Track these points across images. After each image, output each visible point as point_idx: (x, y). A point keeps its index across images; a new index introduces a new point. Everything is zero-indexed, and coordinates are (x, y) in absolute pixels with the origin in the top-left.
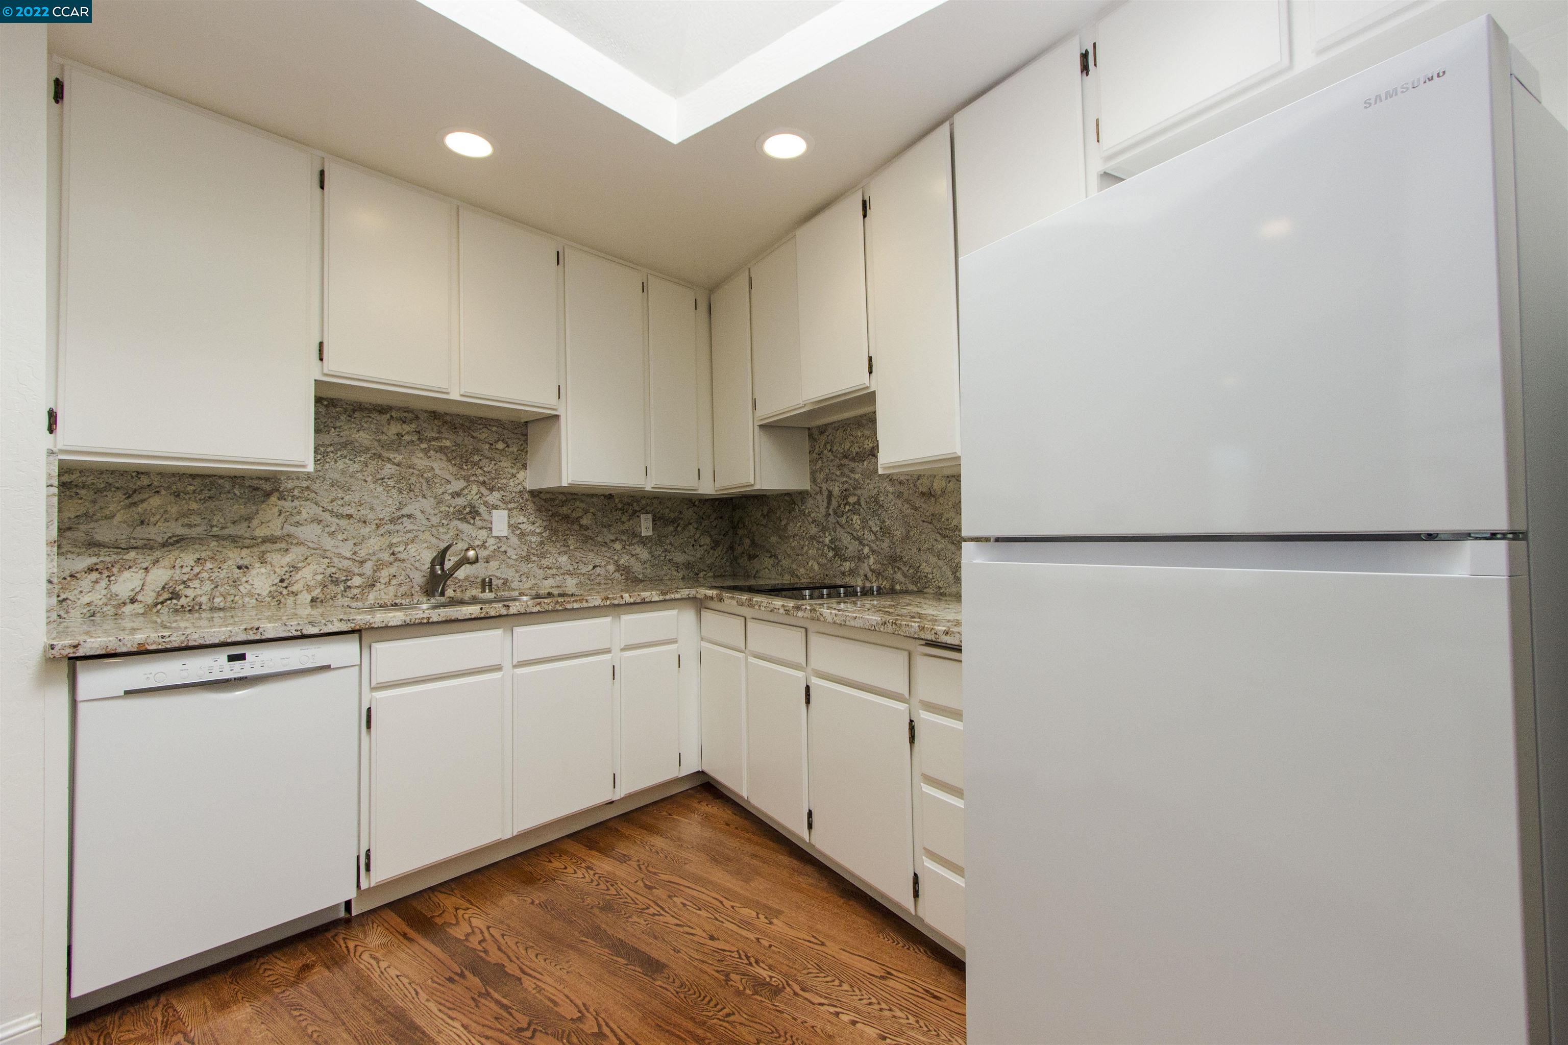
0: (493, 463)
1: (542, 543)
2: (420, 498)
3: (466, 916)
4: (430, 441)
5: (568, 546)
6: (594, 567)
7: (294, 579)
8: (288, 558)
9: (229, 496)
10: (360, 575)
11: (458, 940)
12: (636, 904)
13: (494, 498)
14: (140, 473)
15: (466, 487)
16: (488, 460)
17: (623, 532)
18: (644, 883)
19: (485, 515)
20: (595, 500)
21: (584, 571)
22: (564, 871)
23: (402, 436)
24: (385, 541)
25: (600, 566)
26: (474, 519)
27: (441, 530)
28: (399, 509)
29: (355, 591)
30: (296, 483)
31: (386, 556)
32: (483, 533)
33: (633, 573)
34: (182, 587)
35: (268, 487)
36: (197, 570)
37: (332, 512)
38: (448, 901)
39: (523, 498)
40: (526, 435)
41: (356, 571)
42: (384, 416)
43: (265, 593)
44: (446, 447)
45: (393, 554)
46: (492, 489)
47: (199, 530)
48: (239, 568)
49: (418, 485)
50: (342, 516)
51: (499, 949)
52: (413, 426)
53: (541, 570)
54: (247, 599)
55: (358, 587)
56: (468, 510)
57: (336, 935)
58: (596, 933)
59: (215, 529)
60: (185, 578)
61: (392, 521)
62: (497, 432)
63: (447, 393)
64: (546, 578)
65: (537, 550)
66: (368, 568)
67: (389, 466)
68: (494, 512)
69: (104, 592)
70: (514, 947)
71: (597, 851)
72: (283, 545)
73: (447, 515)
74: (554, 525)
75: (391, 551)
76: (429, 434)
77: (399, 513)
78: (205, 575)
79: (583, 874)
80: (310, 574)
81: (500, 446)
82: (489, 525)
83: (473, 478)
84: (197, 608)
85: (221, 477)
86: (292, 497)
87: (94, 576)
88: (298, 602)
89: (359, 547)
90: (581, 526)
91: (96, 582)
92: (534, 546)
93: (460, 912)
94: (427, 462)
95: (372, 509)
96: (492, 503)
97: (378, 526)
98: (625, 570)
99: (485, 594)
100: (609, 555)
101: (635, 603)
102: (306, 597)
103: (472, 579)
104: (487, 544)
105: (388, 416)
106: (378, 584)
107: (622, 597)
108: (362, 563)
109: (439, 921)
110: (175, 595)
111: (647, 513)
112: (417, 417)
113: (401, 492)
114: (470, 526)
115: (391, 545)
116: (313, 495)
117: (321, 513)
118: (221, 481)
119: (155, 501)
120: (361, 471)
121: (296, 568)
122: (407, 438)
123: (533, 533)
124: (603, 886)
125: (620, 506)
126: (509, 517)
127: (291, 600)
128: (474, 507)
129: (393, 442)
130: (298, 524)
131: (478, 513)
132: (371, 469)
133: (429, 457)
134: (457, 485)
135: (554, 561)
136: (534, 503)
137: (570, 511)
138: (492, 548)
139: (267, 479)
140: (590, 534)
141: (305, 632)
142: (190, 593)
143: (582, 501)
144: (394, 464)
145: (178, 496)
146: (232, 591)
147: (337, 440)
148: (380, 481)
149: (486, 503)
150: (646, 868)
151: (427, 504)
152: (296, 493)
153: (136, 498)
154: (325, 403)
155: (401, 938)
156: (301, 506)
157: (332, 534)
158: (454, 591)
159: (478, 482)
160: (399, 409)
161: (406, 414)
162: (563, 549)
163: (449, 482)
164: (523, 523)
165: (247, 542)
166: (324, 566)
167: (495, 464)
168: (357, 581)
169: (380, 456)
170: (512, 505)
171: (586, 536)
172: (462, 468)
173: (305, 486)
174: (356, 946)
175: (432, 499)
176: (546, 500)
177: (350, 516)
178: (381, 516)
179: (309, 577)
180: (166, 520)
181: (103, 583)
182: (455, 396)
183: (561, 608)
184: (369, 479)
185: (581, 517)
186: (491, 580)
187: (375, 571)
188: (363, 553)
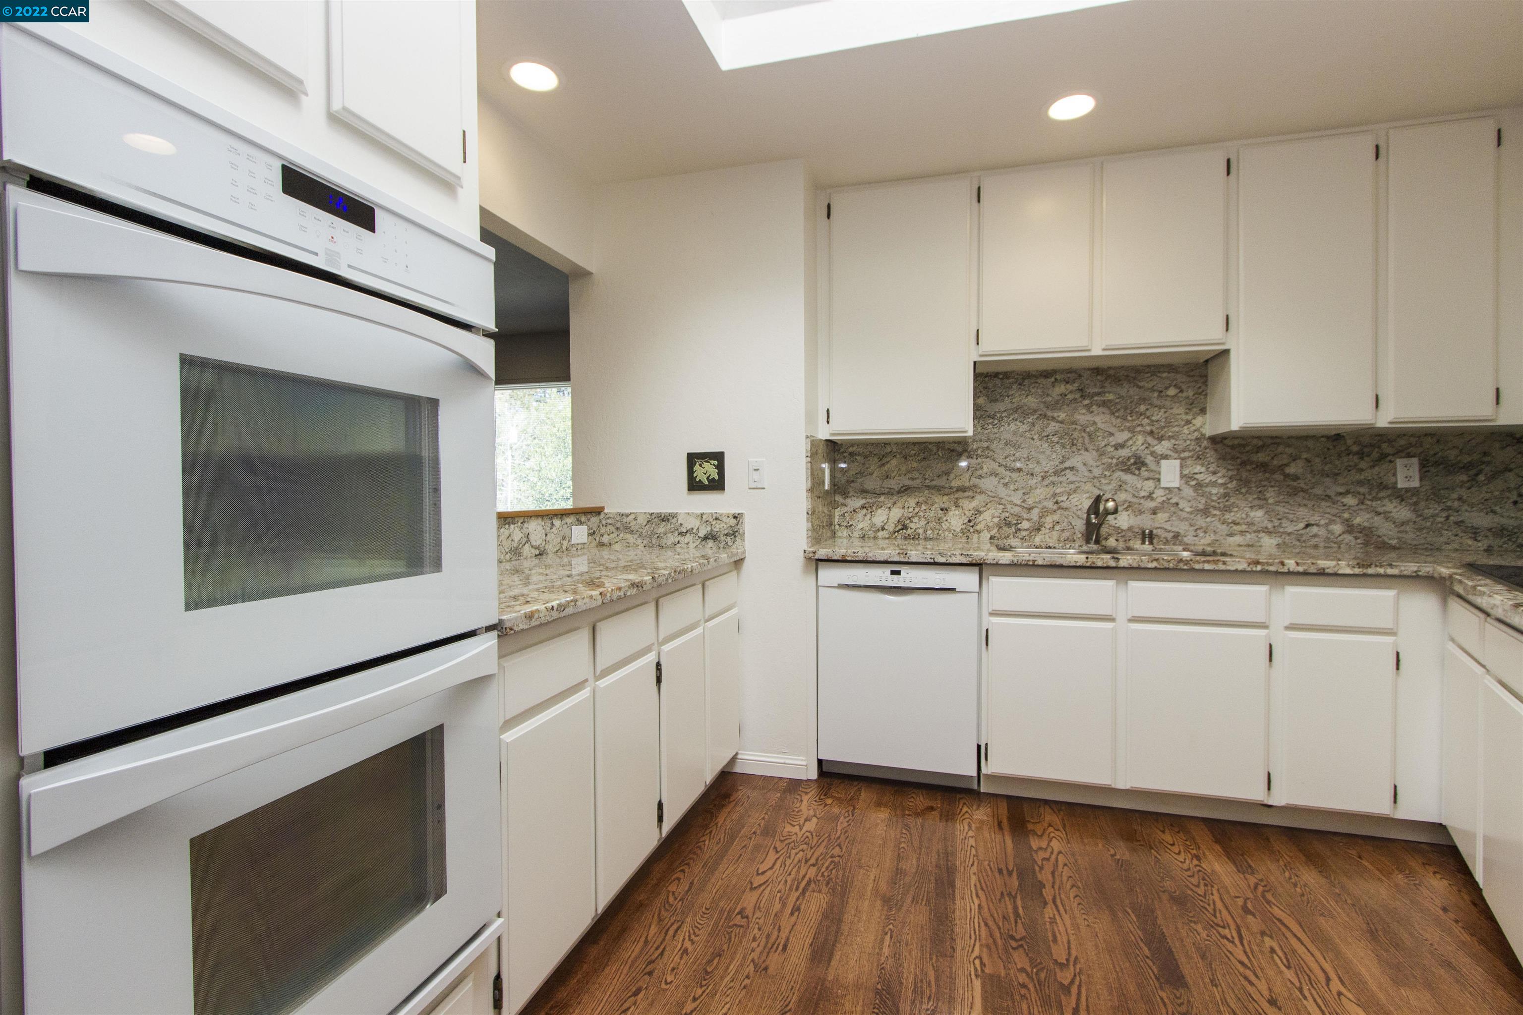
0: (1163, 410)
1: (1226, 495)
2: (1082, 452)
3: (1052, 835)
4: (1093, 397)
5: (1266, 499)
6: (1307, 526)
7: (978, 520)
8: (974, 504)
9: (936, 457)
10: (1028, 520)
11: (1031, 847)
12: (1215, 916)
13: (1163, 447)
14: (886, 443)
15: (1131, 438)
16: (1156, 409)
17: (1361, 483)
18: (1245, 903)
19: (1152, 466)
20: (1310, 443)
21: (1290, 530)
22: (1169, 847)
23: (1066, 396)
24: (1050, 490)
25: (1318, 525)
26: (1139, 469)
27: (1103, 481)
28: (1061, 463)
29: (1024, 533)
30: (980, 444)
31: (1050, 504)
32: (1150, 484)
33: (1379, 537)
34: (908, 521)
35: (960, 449)
36: (917, 510)
37: (1006, 466)
38: (1049, 816)
39: (1200, 446)
40: (1206, 376)
41: (1025, 516)
42: (1049, 380)
43: (958, 530)
44: (1108, 400)
45: (1057, 503)
46: (1160, 439)
47: (918, 481)
48: (942, 510)
49: (1080, 440)
50: (1014, 470)
51: (1053, 873)
52: (1076, 385)
53: (1224, 526)
54: (947, 533)
55: (1026, 530)
56: (1132, 461)
57: (961, 798)
58: (1146, 915)
59: (927, 481)
60: (910, 515)
61: (1057, 473)
62: (1167, 378)
63: (1089, 350)
64: (1231, 535)
65: (1219, 503)
66: (1035, 514)
67: (1053, 424)
68: (1163, 462)
69: (869, 522)
70: (1065, 878)
71: (1222, 847)
72: (970, 494)
73: (1109, 467)
74: (1244, 475)
75: (1055, 500)
76: (1092, 390)
77: (1062, 466)
78: (921, 514)
79: (1185, 859)
80: (988, 517)
81: (1172, 392)
82: (1157, 476)
83: (1139, 429)
84: (917, 537)
85: (930, 443)
86: (977, 455)
87: (864, 511)
88: (981, 539)
89: (1028, 496)
90: (1287, 476)
91: (865, 515)
92: (1215, 498)
93: (1051, 829)
94: (1089, 417)
95: (1038, 463)
96: (1161, 453)
97: (1043, 478)
98: (1367, 534)
99: (1144, 546)
100: (1334, 511)
101: (1305, 574)
102: (986, 535)
103: (1137, 530)
104: (1154, 496)
105: (1053, 379)
106: (1043, 529)
107: (1283, 564)
108: (1030, 509)
109: (1030, 827)
110: (905, 527)
111: (1409, 456)
112: (1080, 376)
113: (1064, 447)
114: (1135, 477)
115: (1055, 495)
116: (991, 453)
117: (998, 468)
118: (930, 446)
119: (894, 462)
120: (1030, 430)
121: (979, 512)
122: (1070, 397)
123: (1214, 484)
124: (1194, 881)
125: (1355, 448)
126: (1182, 467)
127: (976, 536)
128: (1140, 457)
129: (1057, 402)
130: (980, 477)
131: (1144, 464)
132: (1037, 428)
133: (1092, 412)
134: (1122, 437)
135: (1244, 516)
136: (1216, 450)
137: (1269, 458)
138: (1160, 500)
139: (959, 443)
140: (1302, 485)
141: (936, 560)
142: (912, 525)
143: (1289, 446)
144: (1058, 422)
145: (906, 458)
146: (937, 527)
147: (1009, 406)
148: (1045, 439)
149: (1153, 454)
150: (1264, 891)
151: (1090, 457)
152: (979, 452)
153: (885, 460)
154: (1001, 376)
155: (996, 824)
156: (983, 462)
157: (1006, 485)
158: (1117, 540)
159: (1144, 432)
160: (1062, 371)
161: (1069, 375)
162: (1257, 502)
163: (1112, 434)
164: (1201, 473)
165: (947, 491)
166: (1000, 511)
167: (1165, 412)
168: (1025, 525)
169: (1045, 416)
170: (1186, 454)
171: (1295, 488)
172: (1125, 419)
173: (985, 446)
174: (967, 812)
175: (1094, 452)
176: (1233, 447)
177: (1020, 470)
178: (1046, 469)
179: (989, 519)
180: (900, 475)
181: (869, 516)
182: (1097, 351)
183: (1185, 567)
184: (1036, 437)
185: (1286, 465)
186: (1151, 532)
187: (1041, 517)
188: (1030, 502)
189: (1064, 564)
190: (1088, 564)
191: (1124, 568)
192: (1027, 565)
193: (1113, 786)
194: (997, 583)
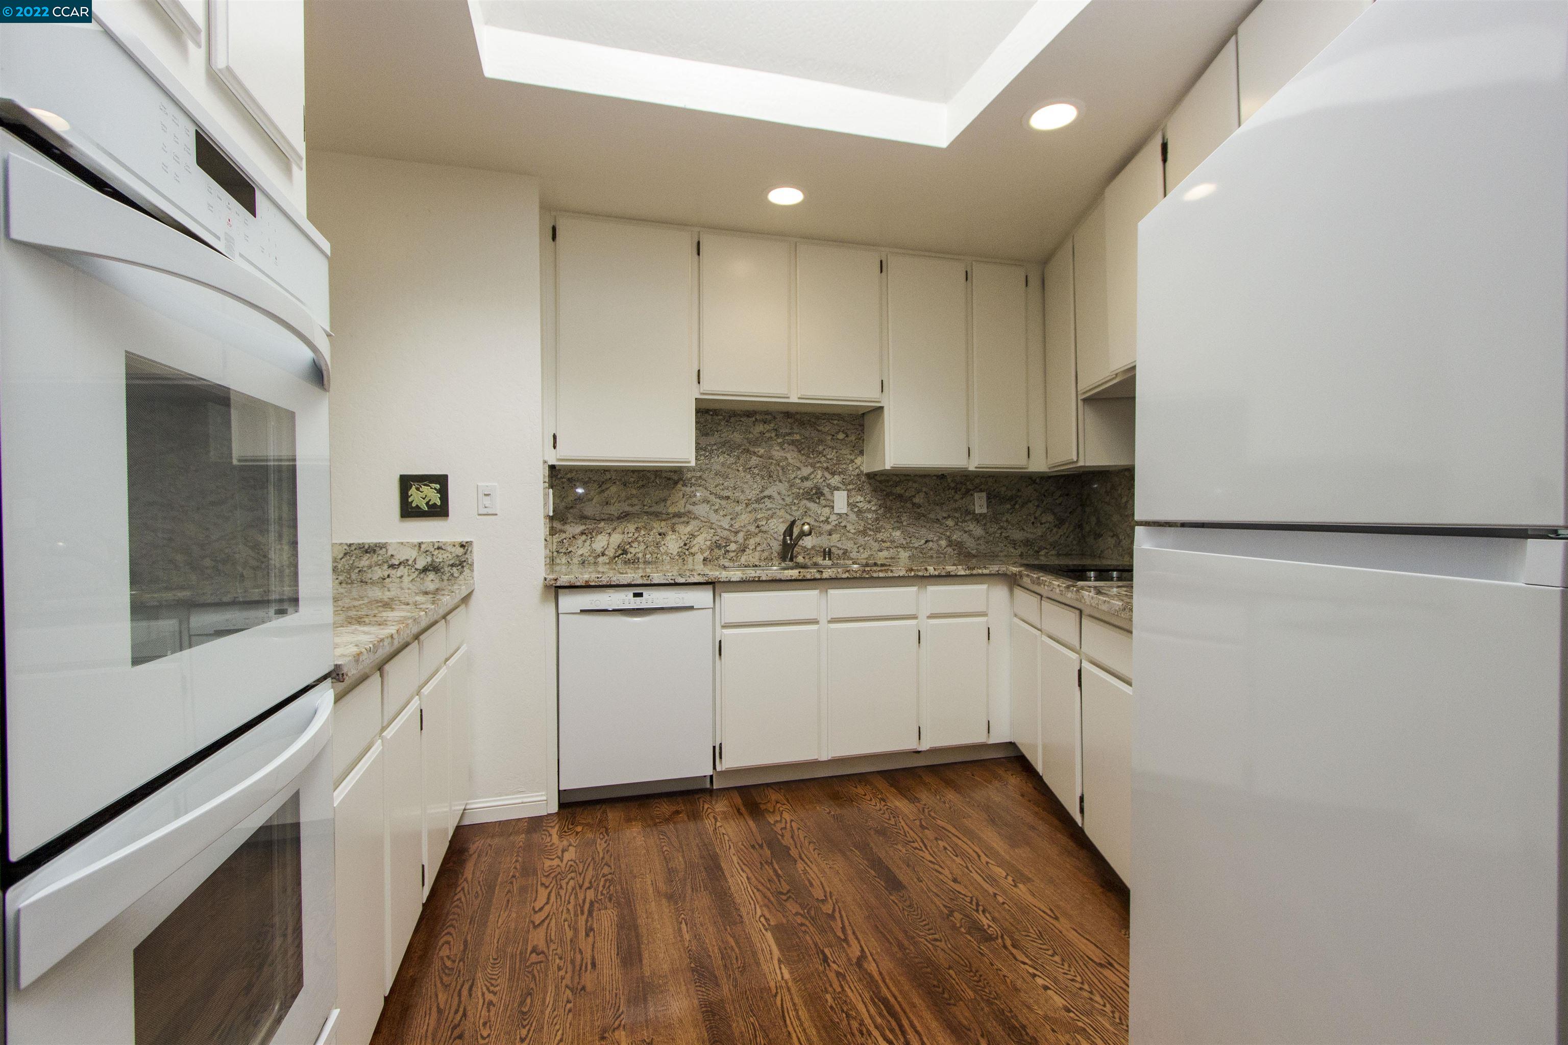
0: (835, 451)
1: (877, 519)
2: (777, 483)
3: (781, 809)
4: (784, 436)
5: (902, 523)
6: (927, 542)
7: (692, 544)
8: (689, 529)
9: (654, 484)
10: (736, 542)
11: (769, 823)
12: (906, 836)
13: (835, 481)
14: (606, 470)
15: (813, 473)
16: (830, 449)
17: (956, 510)
18: (921, 823)
19: (828, 496)
20: (927, 480)
21: (916, 545)
22: (863, 797)
23: (764, 434)
24: (753, 516)
25: (932, 541)
26: (819, 499)
27: (794, 508)
28: (762, 492)
29: (732, 554)
30: (693, 474)
31: (752, 528)
32: (827, 511)
33: (966, 548)
34: (628, 546)
35: (676, 477)
36: (636, 535)
37: (716, 495)
38: (774, 796)
39: (860, 480)
40: (863, 425)
41: (733, 539)
42: (751, 419)
43: (675, 553)
44: (796, 440)
45: (758, 527)
46: (833, 474)
47: (637, 508)
48: (660, 534)
49: (776, 473)
50: (723, 497)
51: (792, 837)
52: (772, 425)
53: (877, 543)
54: (665, 557)
55: (734, 551)
56: (814, 491)
57: (700, 798)
58: (864, 847)
59: (646, 508)
60: (630, 540)
61: (758, 501)
62: (837, 425)
63: (788, 398)
64: (881, 550)
65: (873, 526)
66: (740, 537)
67: (754, 458)
68: (835, 492)
69: (589, 548)
70: (802, 839)
71: (895, 789)
72: (686, 519)
73: (797, 496)
74: (889, 503)
75: (756, 525)
76: (783, 431)
77: (762, 495)
78: (640, 539)
79: (876, 803)
80: (702, 541)
81: (841, 436)
82: (831, 504)
83: (818, 465)
84: (636, 561)
85: (649, 471)
86: (691, 484)
87: (584, 537)
88: (695, 560)
89: (735, 521)
90: (914, 504)
91: (585, 541)
92: (870, 522)
93: (779, 805)
94: (782, 454)
95: (743, 492)
96: (834, 485)
97: (747, 505)
98: (958, 546)
99: (824, 561)
100: (941, 531)
101: (939, 576)
102: (700, 557)
103: (818, 549)
104: (830, 520)
105: (754, 419)
106: (747, 550)
107: (926, 569)
108: (736, 533)
109: (763, 807)
110: (625, 552)
111: (981, 491)
112: (775, 418)
113: (763, 478)
114: (816, 505)
115: (756, 520)
116: (703, 482)
117: (709, 495)
118: (649, 474)
119: (614, 489)
120: (736, 463)
121: (693, 536)
122: (767, 435)
123: (869, 510)
124: (886, 816)
125: (952, 485)
126: (848, 497)
127: (690, 559)
128: (819, 489)
129: (757, 439)
130: (694, 504)
131: (822, 494)
132: (742, 461)
133: (784, 449)
134: (806, 471)
135: (889, 535)
136: (870, 484)
137: (903, 491)
138: (834, 523)
139: (675, 472)
140: (923, 512)
141: (677, 581)
142: (632, 550)
143: (915, 482)
144: (758, 456)
145: (625, 485)
146: (656, 551)
147: (719, 440)
148: (748, 470)
149: (829, 486)
150: (929, 811)
151: (783, 487)
152: (693, 481)
153: (604, 487)
154: (711, 413)
155: (736, 811)
156: (696, 490)
157: (716, 511)
158: (804, 558)
159: (822, 468)
160: (761, 413)
161: (766, 417)
162: (897, 525)
163: (799, 469)
164: (861, 502)
165: (664, 516)
166: (711, 535)
167: (836, 452)
168: (733, 547)
169: (748, 451)
170: (851, 487)
171: (919, 514)
172: (809, 457)
173: (698, 475)
174: (708, 808)
175: (786, 483)
176: (880, 482)
177: (728, 498)
178: (749, 497)
179: (702, 543)
180: (619, 502)
181: (588, 542)
182: (794, 399)
183: (867, 576)
184: (741, 469)
185: (914, 496)
186: (830, 550)
187: (745, 540)
188: (737, 526)
189: (783, 579)
190: (800, 578)
191: (826, 579)
192: (754, 581)
193: (819, 759)
194: (729, 598)
